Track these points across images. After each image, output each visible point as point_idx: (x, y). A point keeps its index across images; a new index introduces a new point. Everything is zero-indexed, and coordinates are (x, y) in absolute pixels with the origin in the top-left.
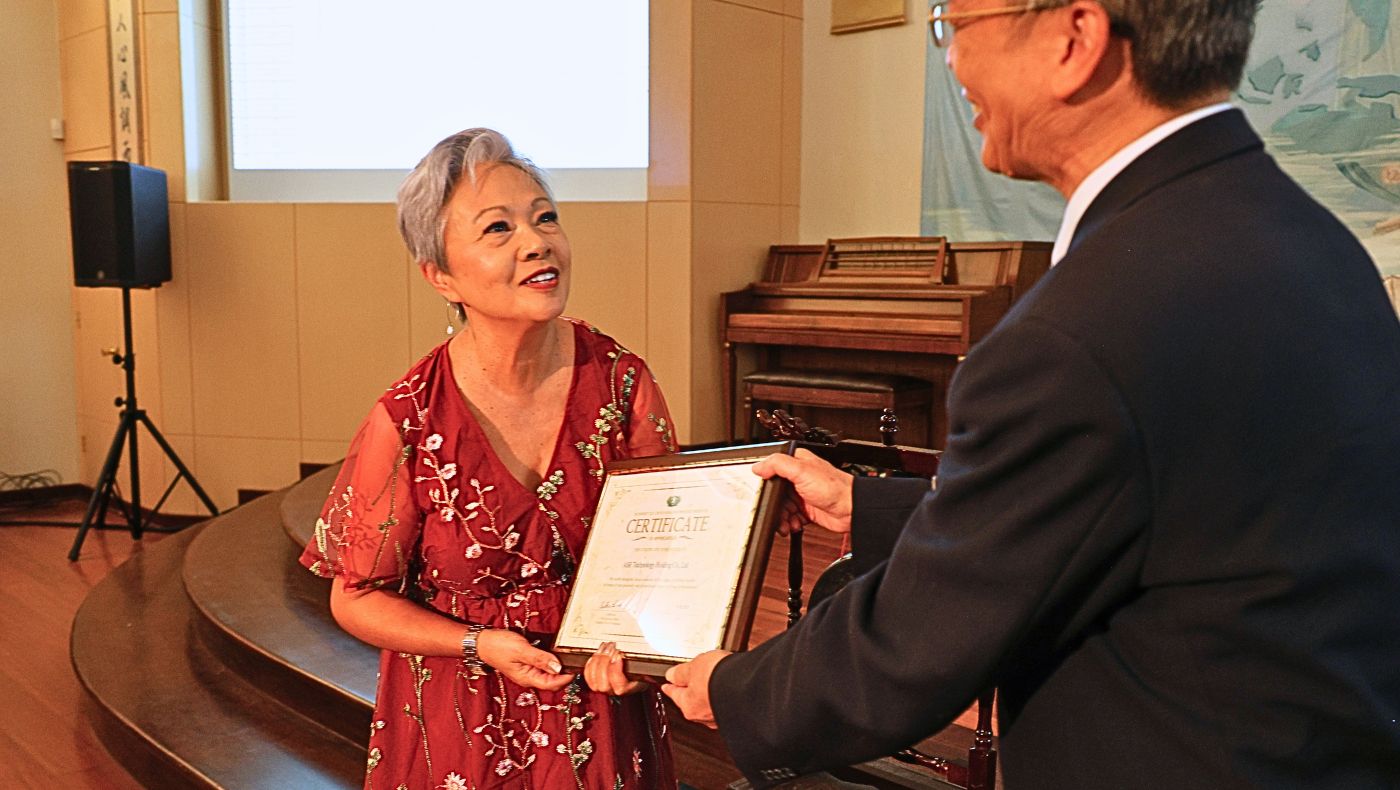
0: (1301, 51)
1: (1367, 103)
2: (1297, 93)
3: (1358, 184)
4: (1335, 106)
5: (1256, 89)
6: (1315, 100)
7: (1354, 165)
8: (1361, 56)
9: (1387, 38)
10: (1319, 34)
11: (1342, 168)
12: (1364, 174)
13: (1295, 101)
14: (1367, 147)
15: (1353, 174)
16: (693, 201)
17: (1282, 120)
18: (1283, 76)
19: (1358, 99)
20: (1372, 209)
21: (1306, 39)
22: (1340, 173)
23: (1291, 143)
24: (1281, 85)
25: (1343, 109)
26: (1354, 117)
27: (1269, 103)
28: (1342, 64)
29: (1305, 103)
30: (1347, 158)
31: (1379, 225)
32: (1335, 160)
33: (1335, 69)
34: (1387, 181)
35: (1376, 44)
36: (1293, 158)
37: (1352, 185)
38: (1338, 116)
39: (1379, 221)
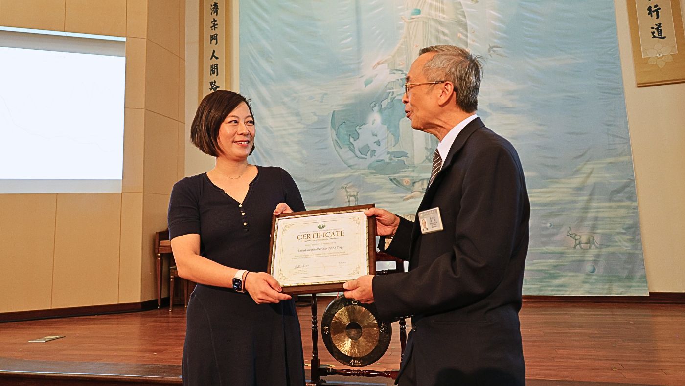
0: (375, 143)
1: (396, 159)
2: (375, 156)
3: (397, 185)
4: (387, 160)
5: (362, 154)
6: (381, 158)
7: (395, 179)
8: (393, 145)
9: (400, 140)
10: (379, 138)
11: (391, 180)
12: (398, 181)
13: (374, 158)
14: (398, 173)
15: (395, 182)
16: (144, 193)
17: (371, 164)
18: (370, 150)
19: (393, 158)
20: (402, 193)
21: (376, 139)
22: (390, 181)
23: (374, 172)
24: (369, 153)
25: (389, 161)
26: (393, 164)
27: (366, 159)
28: (387, 147)
29: (377, 159)
30: (393, 176)
31: (404, 198)
32: (389, 177)
33: (386, 148)
34: (405, 184)
35: (397, 141)
36: (375, 177)
37: (395, 185)
38: (388, 163)
39: (404, 197)
